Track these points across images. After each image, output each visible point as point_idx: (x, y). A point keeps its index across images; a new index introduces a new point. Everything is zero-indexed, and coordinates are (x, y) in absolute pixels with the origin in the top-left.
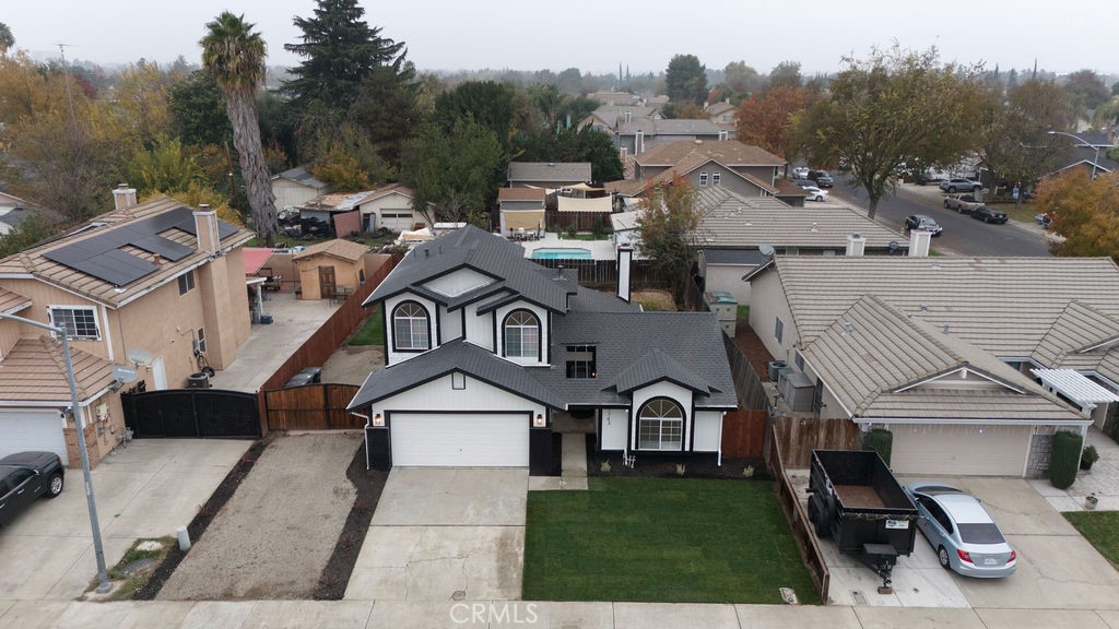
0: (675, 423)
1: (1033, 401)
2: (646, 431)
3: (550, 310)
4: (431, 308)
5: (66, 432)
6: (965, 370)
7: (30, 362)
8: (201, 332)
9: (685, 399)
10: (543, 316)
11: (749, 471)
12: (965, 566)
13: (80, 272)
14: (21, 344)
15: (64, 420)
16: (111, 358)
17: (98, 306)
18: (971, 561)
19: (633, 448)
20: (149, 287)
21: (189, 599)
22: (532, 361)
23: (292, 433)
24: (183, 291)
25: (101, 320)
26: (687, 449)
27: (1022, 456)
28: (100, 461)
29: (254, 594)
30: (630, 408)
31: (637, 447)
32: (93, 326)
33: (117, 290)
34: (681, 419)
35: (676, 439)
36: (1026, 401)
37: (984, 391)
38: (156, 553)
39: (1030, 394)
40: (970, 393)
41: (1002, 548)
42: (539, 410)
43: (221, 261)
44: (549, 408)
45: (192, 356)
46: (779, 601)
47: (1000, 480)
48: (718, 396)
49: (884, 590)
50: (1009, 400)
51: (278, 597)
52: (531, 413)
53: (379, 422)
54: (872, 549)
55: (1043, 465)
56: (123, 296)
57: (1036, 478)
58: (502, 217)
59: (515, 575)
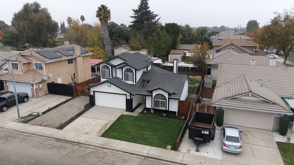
0: (164, 102)
1: (275, 106)
2: (156, 103)
3: (136, 69)
4: (110, 68)
5: (32, 89)
6: (250, 94)
7: (29, 74)
8: (74, 74)
9: (166, 96)
10: (134, 71)
11: (183, 118)
13: (42, 55)
14: (29, 70)
15: (31, 86)
16: (45, 75)
17: (43, 63)
18: (226, 146)
19: (153, 108)
20: (56, 60)
21: (33, 124)
22: (131, 82)
23: (81, 97)
24: (69, 63)
25: (44, 66)
26: (167, 109)
27: (270, 124)
28: (39, 97)
29: (46, 126)
30: (152, 96)
31: (154, 107)
32: (42, 67)
33: (48, 60)
34: (165, 101)
35: (164, 106)
36: (272, 105)
37: (258, 101)
38: (35, 115)
39: (274, 104)
40: (253, 102)
41: (238, 144)
43: (81, 58)
44: (130, 94)
45: (71, 79)
47: (262, 130)
48: (176, 95)
49: (197, 151)
50: (266, 105)
51: (50, 127)
54: (197, 138)
55: (278, 127)
56: (49, 61)
57: (276, 131)
58: (169, 57)
59: (103, 131)
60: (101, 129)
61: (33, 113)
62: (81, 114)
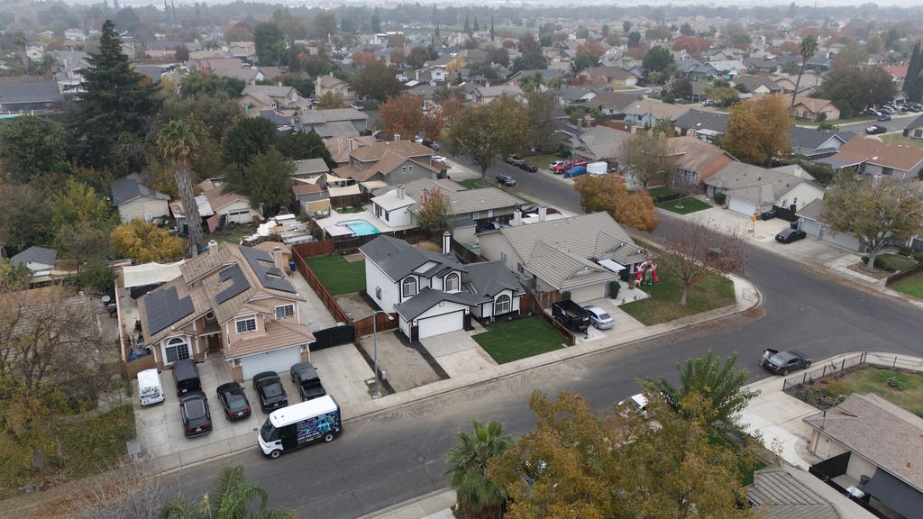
0: (507, 303)
1: (604, 274)
3: (462, 272)
4: (417, 278)
5: (302, 354)
6: (586, 268)
10: (459, 274)
11: (530, 314)
12: (603, 326)
13: (280, 290)
15: (302, 350)
16: (299, 322)
17: (295, 303)
21: (407, 390)
22: (456, 291)
23: (363, 337)
25: (297, 308)
26: (510, 311)
29: (425, 383)
30: (493, 301)
31: (495, 314)
32: (293, 311)
33: (297, 294)
34: (508, 301)
35: (508, 308)
36: (600, 273)
39: (603, 271)
40: (588, 275)
41: (611, 319)
42: (468, 308)
44: (470, 306)
46: (563, 347)
48: (520, 291)
49: (586, 338)
50: (595, 275)
51: (432, 382)
52: (464, 310)
53: (415, 324)
54: (581, 327)
55: (609, 293)
57: (606, 297)
58: (307, 206)
59: (492, 359)
60: (486, 359)
61: (366, 381)
62: (427, 355)
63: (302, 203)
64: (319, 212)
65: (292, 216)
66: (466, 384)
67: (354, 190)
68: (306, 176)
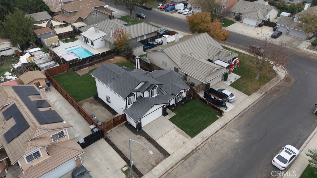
3: (159, 85)
4: (135, 93)
5: (76, 161)
9: (183, 91)
11: (192, 98)
16: (69, 139)
19: (176, 103)
25: (66, 132)
32: (63, 134)
33: (64, 123)
34: (182, 95)
38: (129, 169)
42: (165, 105)
47: (218, 83)
49: (227, 109)
51: (161, 161)
52: (163, 106)
53: (139, 122)
57: (222, 80)
58: (45, 41)
59: (187, 135)
60: (183, 135)
61: (121, 169)
62: (150, 140)
63: (42, 39)
64: (53, 44)
65: (38, 49)
66: (181, 158)
67: (69, 29)
68: (40, 22)
